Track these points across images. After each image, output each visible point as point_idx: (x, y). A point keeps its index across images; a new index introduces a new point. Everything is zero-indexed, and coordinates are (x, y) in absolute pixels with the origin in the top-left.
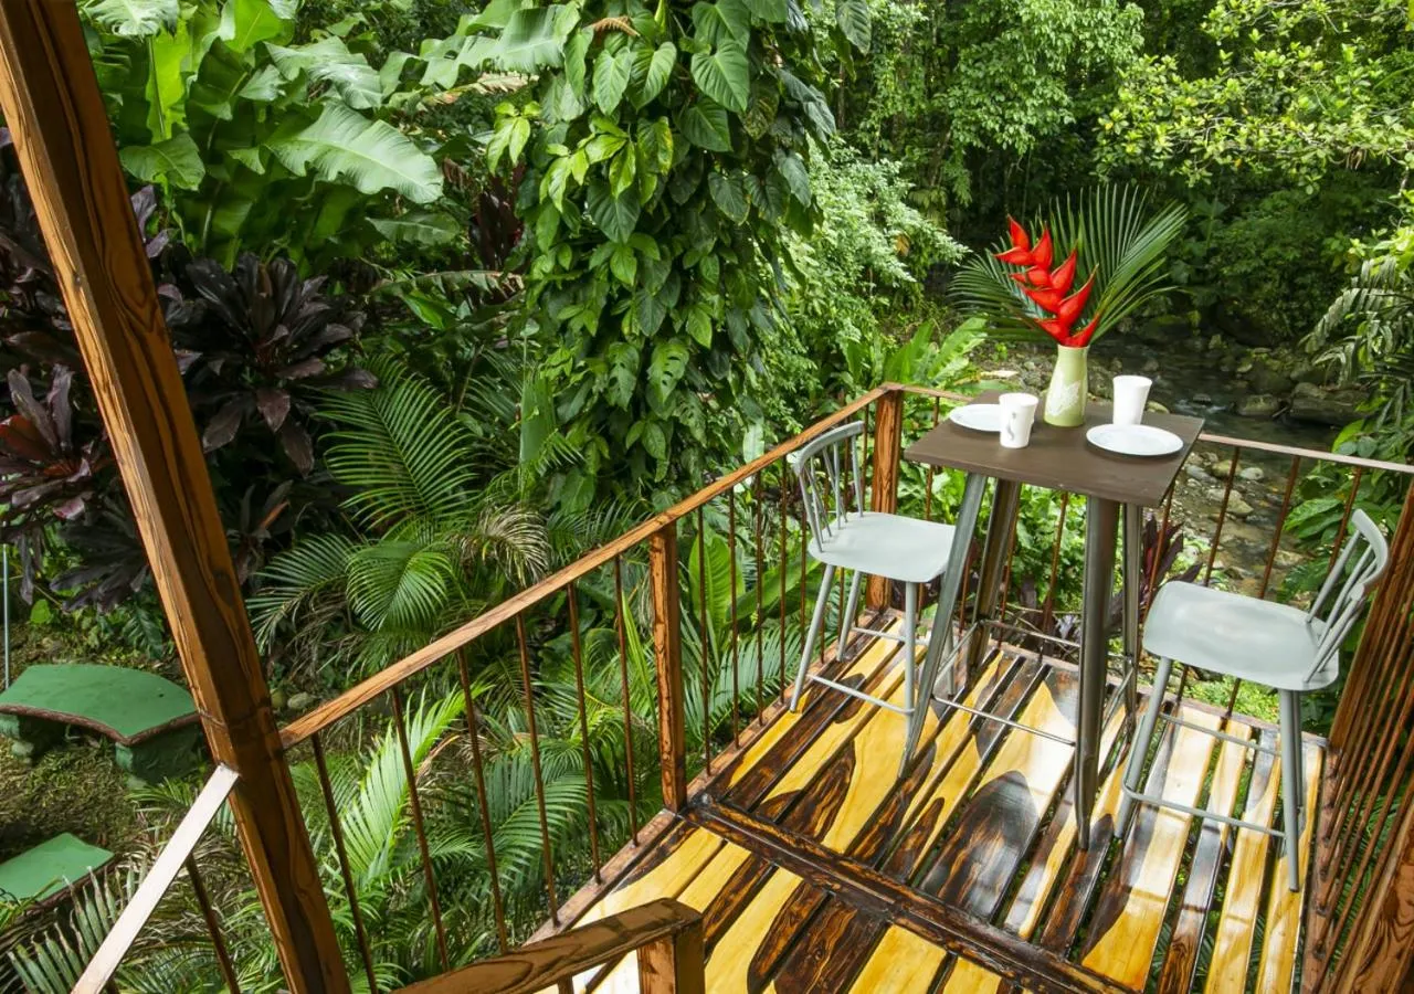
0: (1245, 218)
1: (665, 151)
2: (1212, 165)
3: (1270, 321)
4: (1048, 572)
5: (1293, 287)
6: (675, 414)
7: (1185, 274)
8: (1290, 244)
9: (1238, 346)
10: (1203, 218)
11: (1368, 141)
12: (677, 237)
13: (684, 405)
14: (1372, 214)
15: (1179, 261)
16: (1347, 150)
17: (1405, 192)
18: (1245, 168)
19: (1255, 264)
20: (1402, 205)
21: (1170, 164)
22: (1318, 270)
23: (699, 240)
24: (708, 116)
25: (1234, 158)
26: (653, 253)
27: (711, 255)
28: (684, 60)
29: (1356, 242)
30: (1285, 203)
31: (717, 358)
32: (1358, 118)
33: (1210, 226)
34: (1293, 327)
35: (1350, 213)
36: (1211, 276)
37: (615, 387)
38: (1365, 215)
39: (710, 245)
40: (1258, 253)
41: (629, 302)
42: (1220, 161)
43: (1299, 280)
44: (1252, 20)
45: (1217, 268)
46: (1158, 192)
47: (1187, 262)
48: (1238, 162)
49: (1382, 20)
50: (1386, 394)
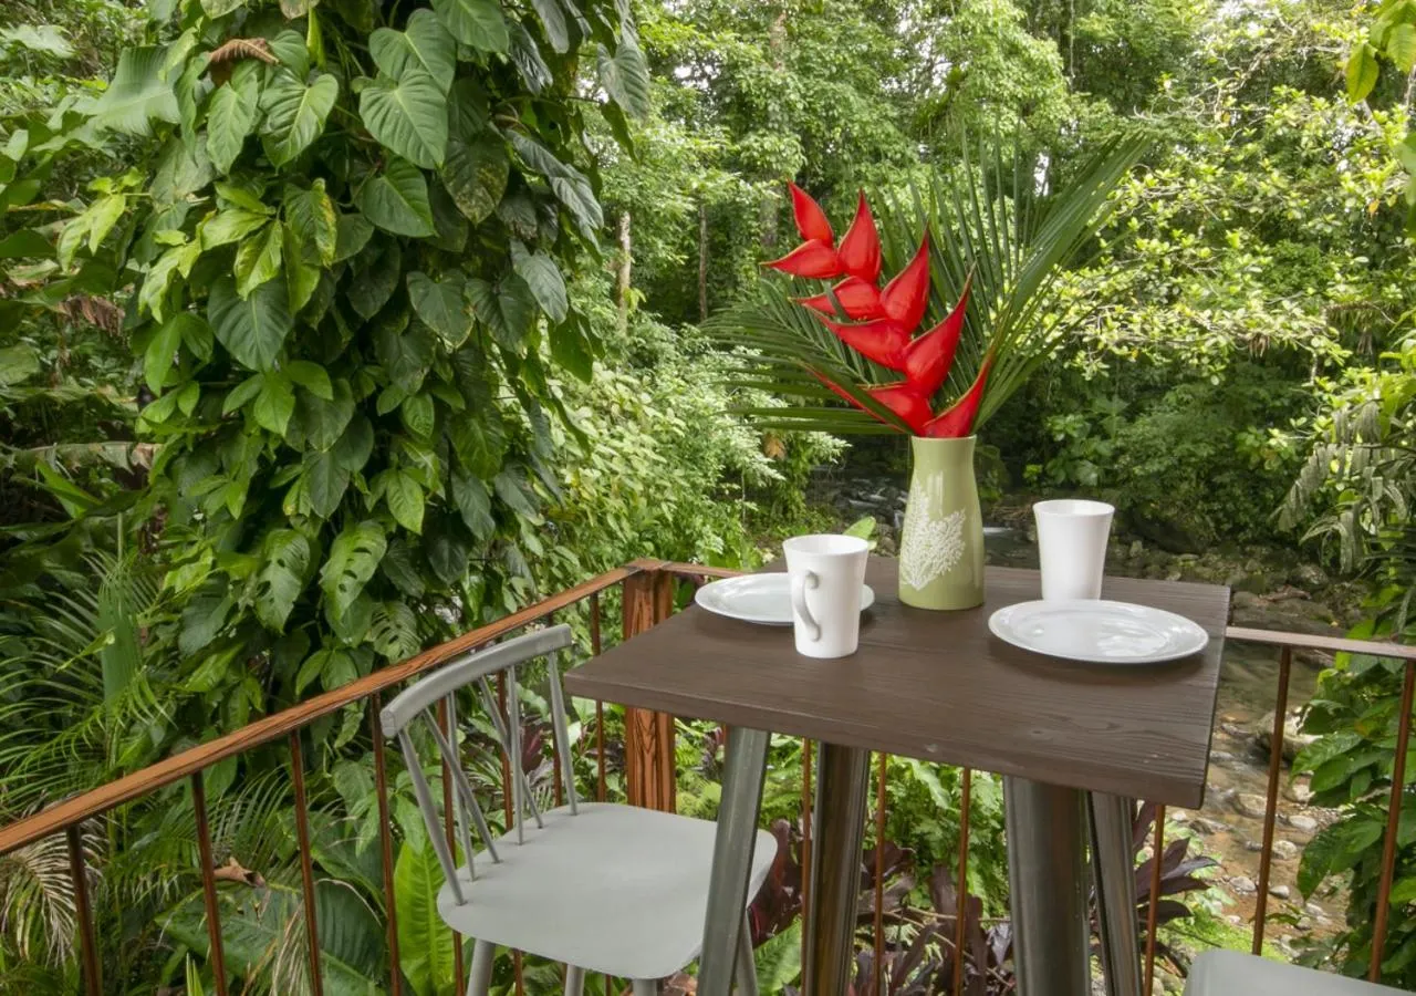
0: (1150, 415)
1: (326, 231)
2: (1108, 357)
3: (1192, 524)
4: (974, 839)
5: (1213, 487)
6: (368, 638)
7: (1094, 475)
8: (1201, 441)
9: (1162, 553)
10: (1103, 416)
11: (1269, 326)
12: (368, 369)
13: (384, 624)
14: (1283, 407)
15: (1085, 462)
16: (1248, 336)
17: (1317, 379)
18: (1143, 361)
19: (1167, 462)
20: (1317, 393)
21: (1063, 356)
22: (1236, 468)
23: (401, 373)
24: (401, 189)
25: (1130, 348)
26: (323, 390)
27: (420, 393)
28: (349, 99)
29: (1275, 432)
30: (1190, 397)
31: (446, 554)
32: (1256, 305)
33: (1114, 423)
34: (1218, 530)
35: (1260, 406)
36: (1123, 476)
37: (267, 596)
38: (1274, 407)
39: (418, 379)
40: (1169, 450)
41: (298, 469)
42: (1116, 351)
43: (1217, 479)
44: (1129, 210)
45: (1126, 468)
46: (1053, 390)
47: (1094, 462)
48: (1135, 354)
49: (1261, 211)
50: (1398, 582)
